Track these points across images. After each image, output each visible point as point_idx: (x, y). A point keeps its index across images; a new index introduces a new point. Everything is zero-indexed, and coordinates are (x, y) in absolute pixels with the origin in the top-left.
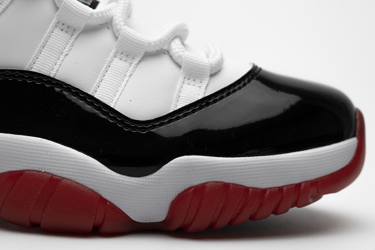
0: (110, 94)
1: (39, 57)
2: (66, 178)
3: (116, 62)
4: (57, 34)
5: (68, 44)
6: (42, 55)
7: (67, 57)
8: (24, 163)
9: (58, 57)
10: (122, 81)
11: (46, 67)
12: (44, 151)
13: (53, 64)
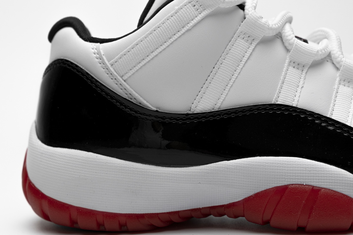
0: (345, 115)
1: (281, 92)
2: (324, 188)
3: (342, 88)
4: (291, 71)
5: (301, 78)
6: (284, 90)
7: (303, 88)
8: (288, 179)
9: (296, 90)
10: (350, 103)
11: (289, 99)
12: (303, 168)
13: (294, 96)
